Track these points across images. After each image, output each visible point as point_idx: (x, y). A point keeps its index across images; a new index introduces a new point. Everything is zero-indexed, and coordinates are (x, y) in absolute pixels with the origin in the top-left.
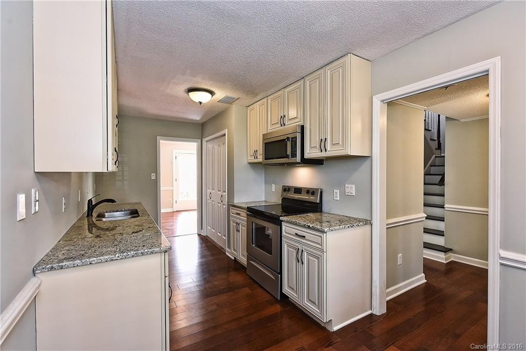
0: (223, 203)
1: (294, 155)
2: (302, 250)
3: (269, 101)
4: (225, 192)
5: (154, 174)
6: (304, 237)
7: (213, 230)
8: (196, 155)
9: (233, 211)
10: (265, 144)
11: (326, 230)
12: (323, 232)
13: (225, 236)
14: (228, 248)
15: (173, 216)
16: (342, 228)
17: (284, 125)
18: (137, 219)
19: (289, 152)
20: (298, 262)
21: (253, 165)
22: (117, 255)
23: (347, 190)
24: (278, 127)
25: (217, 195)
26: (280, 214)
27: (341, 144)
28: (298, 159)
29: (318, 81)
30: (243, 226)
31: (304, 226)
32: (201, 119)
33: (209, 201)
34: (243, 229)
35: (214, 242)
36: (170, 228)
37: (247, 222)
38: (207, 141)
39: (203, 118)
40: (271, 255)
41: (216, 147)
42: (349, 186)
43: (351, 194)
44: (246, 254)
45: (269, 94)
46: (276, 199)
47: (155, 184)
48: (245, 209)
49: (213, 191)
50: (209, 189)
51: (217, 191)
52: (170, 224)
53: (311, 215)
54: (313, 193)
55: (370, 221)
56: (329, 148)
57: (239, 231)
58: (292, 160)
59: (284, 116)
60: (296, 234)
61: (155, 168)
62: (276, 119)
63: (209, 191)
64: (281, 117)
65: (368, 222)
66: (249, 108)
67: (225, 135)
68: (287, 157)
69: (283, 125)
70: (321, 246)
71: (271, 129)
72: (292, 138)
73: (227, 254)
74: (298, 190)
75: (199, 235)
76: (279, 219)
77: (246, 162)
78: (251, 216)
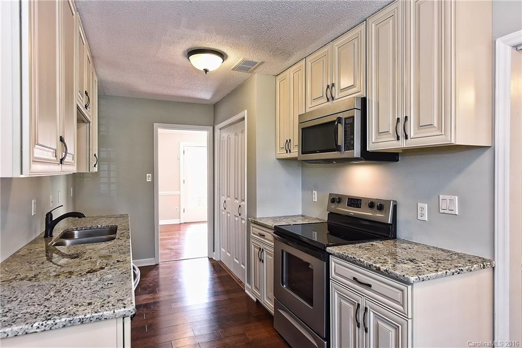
0: (241, 216)
1: (349, 146)
2: (366, 309)
3: (309, 64)
4: (244, 200)
5: (150, 175)
6: (370, 286)
7: (228, 254)
8: (206, 148)
9: (255, 230)
10: (302, 129)
11: (412, 279)
12: (407, 282)
13: (244, 265)
14: (248, 282)
15: (180, 230)
16: (441, 276)
17: (333, 99)
18: (110, 243)
19: (341, 140)
20: (359, 326)
21: (285, 161)
22: (36, 325)
23: (443, 205)
24: (322, 104)
25: (232, 204)
26: (326, 243)
27: (436, 125)
28: (357, 151)
29: (391, 22)
30: (270, 255)
31: (369, 267)
32: (212, 98)
33: (223, 213)
34: (269, 258)
35: (229, 271)
36: (172, 247)
37: (275, 248)
38: (220, 129)
39: (214, 95)
40: (312, 305)
41: (232, 136)
42: (448, 197)
43: (450, 212)
44: (273, 298)
45: (309, 51)
46: (319, 214)
47: (152, 189)
48: (272, 229)
49: (229, 199)
50: (224, 195)
51: (233, 198)
52: (173, 241)
53: (378, 244)
54: (381, 208)
55: (490, 261)
56: (412, 133)
57: (263, 262)
58: (346, 154)
59: (333, 85)
60: (354, 278)
61: (152, 167)
62: (320, 90)
63: (223, 198)
64: (328, 87)
65: (487, 264)
66: (278, 78)
67: (243, 119)
68: (338, 149)
69: (330, 100)
70: (403, 306)
71: (311, 107)
72: (345, 119)
73: (246, 291)
74: (355, 202)
75: (211, 259)
76: (326, 251)
77: (274, 158)
78: (280, 240)
